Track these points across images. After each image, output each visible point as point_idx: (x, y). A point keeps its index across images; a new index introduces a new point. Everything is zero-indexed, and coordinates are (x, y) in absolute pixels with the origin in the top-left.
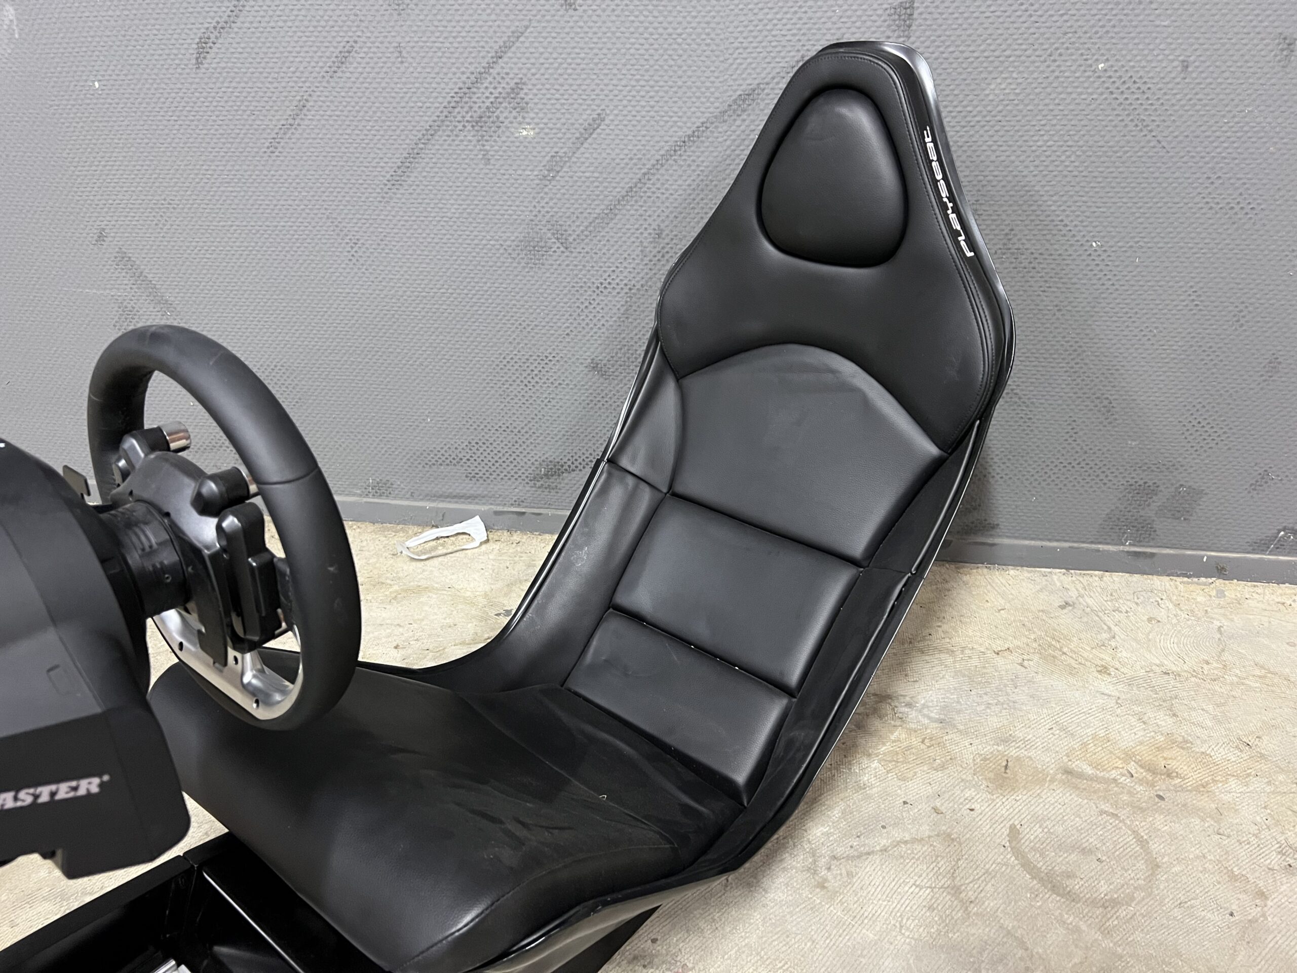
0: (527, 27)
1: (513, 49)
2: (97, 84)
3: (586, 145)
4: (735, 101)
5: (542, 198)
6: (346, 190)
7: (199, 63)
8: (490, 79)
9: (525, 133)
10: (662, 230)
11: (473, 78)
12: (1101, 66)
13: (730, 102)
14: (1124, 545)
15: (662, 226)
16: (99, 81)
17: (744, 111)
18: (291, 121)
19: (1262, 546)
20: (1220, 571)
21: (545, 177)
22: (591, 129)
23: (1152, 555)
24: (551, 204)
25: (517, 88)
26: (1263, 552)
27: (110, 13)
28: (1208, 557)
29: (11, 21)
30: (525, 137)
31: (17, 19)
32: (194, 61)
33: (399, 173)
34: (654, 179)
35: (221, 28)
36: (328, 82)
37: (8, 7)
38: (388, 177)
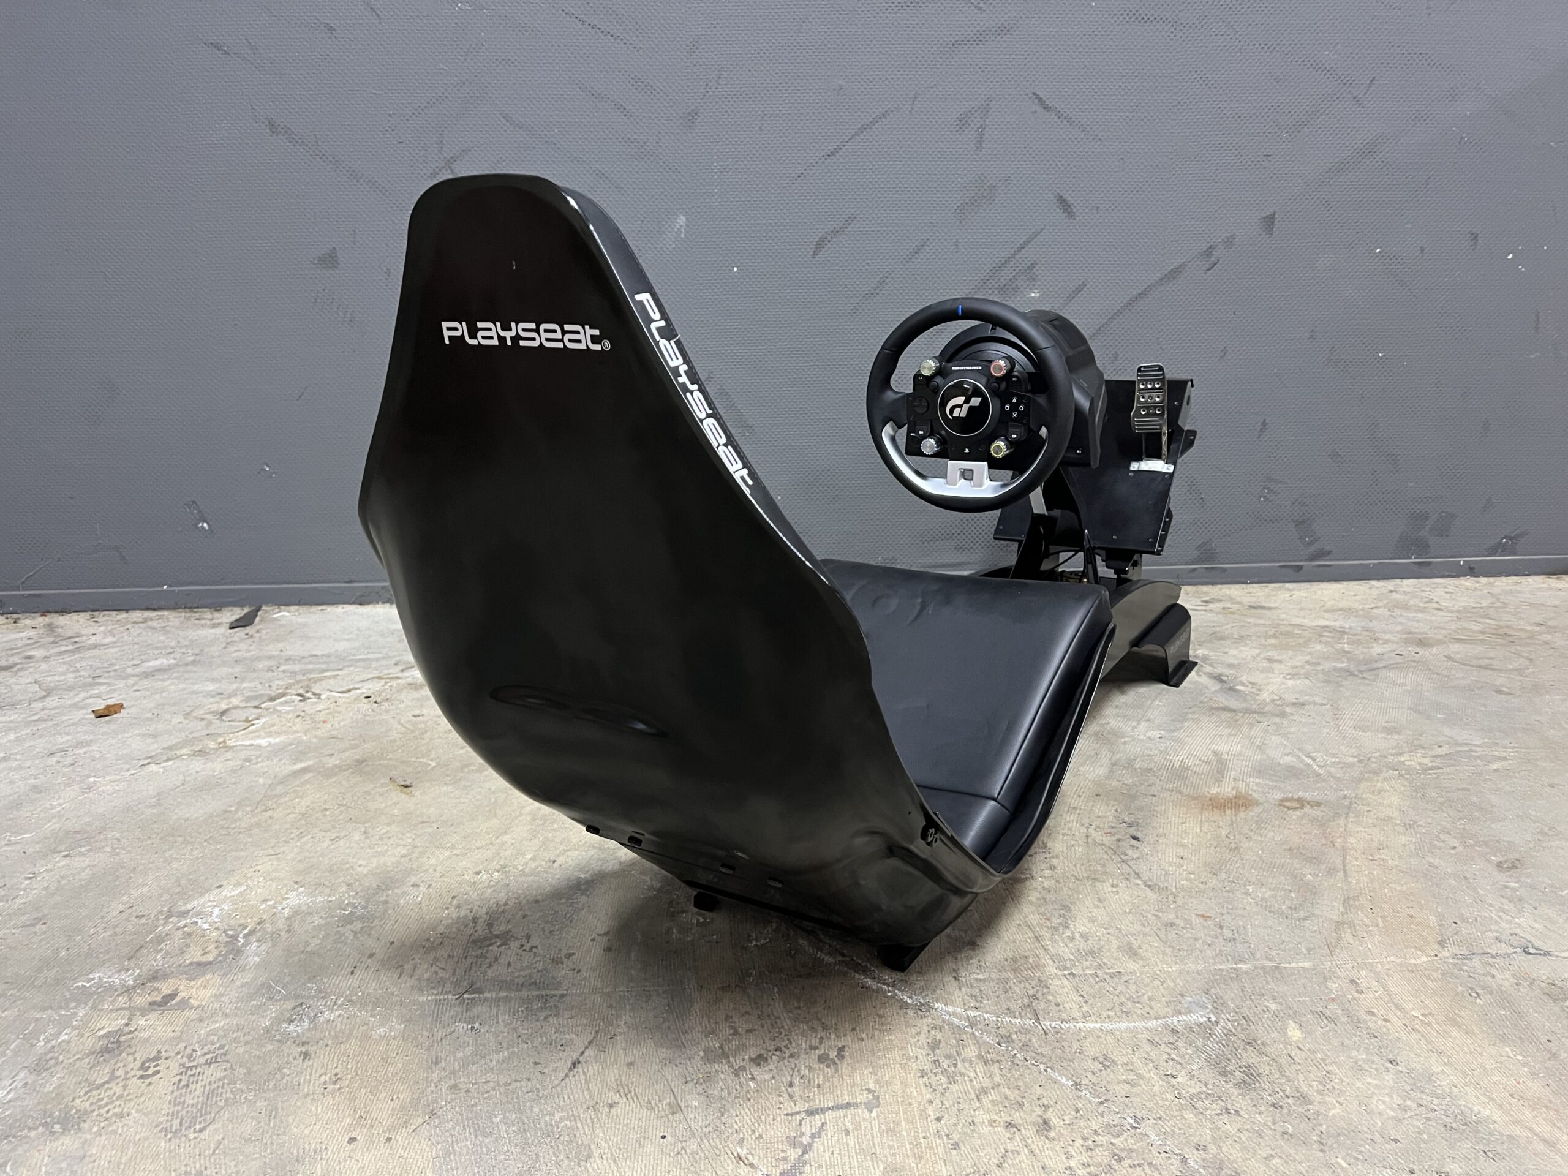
0: (1042, 230)
1: (1032, 243)
2: (735, 269)
3: (1073, 301)
4: (1169, 272)
7: (815, 254)
8: (1015, 261)
9: (1033, 295)
11: (1003, 261)
12: (1378, 250)
13: (1166, 272)
14: (1411, 558)
16: (738, 267)
17: (1174, 278)
18: (872, 292)
19: (1493, 551)
20: (1472, 571)
22: (1078, 290)
23: (1430, 563)
25: (1033, 266)
26: (1494, 555)
27: (758, 222)
28: (1464, 561)
29: (681, 226)
30: (1033, 297)
31: (687, 226)
32: (812, 253)
34: (1115, 322)
35: (835, 232)
36: (904, 265)
37: (682, 217)
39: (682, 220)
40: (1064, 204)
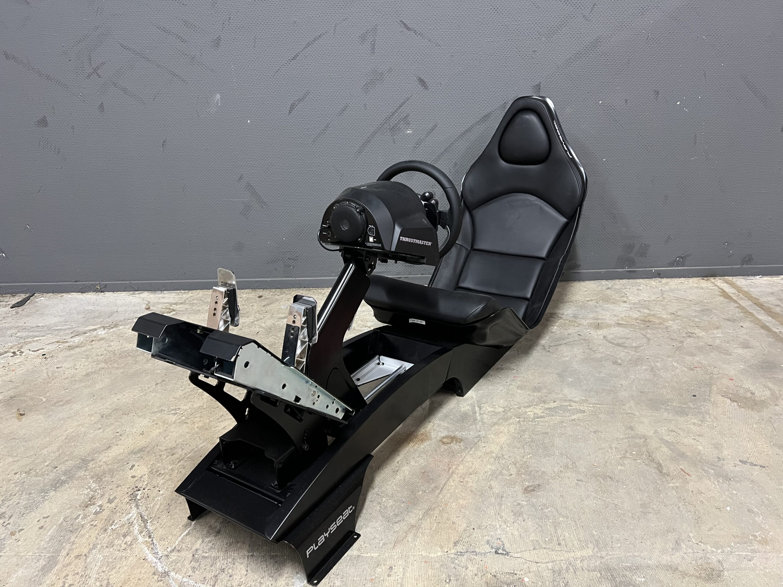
0: (411, 96)
1: (406, 104)
2: (249, 121)
3: (430, 135)
4: (482, 118)
5: (414, 154)
6: (341, 155)
7: (290, 112)
8: (397, 114)
9: (408, 132)
10: (457, 163)
11: (391, 114)
12: (600, 102)
13: (481, 118)
14: (625, 268)
15: (457, 162)
16: (250, 120)
17: (485, 121)
18: (323, 132)
19: (671, 264)
20: (659, 275)
21: (415, 147)
22: (433, 129)
23: (635, 271)
24: (417, 156)
25: (407, 116)
26: (672, 266)
27: (258, 96)
28: (655, 270)
29: (218, 99)
30: (409, 133)
31: (221, 99)
32: (288, 112)
33: (362, 148)
34: (454, 145)
35: (300, 100)
36: (338, 117)
37: (218, 95)
38: (357, 150)
39: (218, 96)
40: (422, 82)
